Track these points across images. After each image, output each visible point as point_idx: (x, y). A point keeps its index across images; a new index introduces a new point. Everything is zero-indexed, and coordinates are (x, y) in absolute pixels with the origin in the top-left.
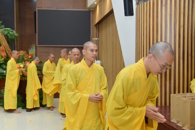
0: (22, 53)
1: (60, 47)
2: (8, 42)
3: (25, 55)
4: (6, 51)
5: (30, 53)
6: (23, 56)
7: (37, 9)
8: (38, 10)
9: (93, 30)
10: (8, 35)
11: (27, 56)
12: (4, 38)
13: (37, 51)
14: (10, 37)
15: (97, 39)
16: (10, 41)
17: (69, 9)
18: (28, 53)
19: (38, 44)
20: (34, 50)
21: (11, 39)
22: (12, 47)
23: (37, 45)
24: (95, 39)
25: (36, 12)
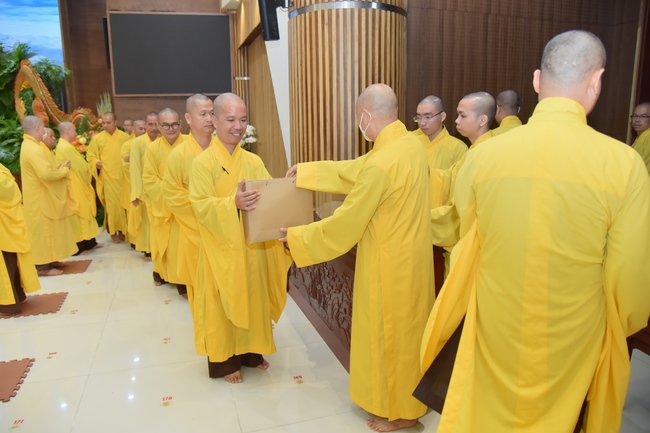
0: (82, 113)
1: (166, 98)
2: (50, 90)
3: (89, 117)
4: (47, 111)
5: (100, 112)
6: (86, 119)
7: (108, 12)
8: (111, 15)
9: (236, 59)
10: (49, 73)
11: (94, 119)
12: (40, 80)
13: (115, 108)
14: (53, 78)
15: (246, 78)
16: (54, 87)
17: (181, 11)
18: (95, 113)
19: (117, 93)
20: (108, 106)
21: (56, 83)
22: (60, 101)
23: (114, 95)
24: (241, 78)
25: (105, 20)
